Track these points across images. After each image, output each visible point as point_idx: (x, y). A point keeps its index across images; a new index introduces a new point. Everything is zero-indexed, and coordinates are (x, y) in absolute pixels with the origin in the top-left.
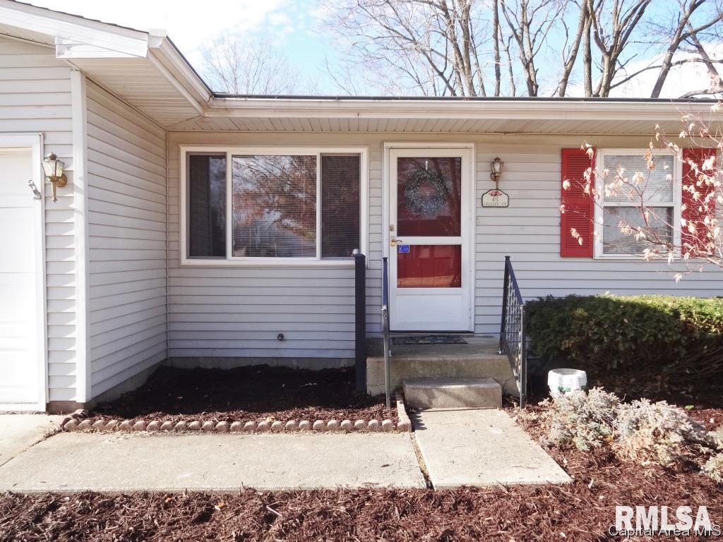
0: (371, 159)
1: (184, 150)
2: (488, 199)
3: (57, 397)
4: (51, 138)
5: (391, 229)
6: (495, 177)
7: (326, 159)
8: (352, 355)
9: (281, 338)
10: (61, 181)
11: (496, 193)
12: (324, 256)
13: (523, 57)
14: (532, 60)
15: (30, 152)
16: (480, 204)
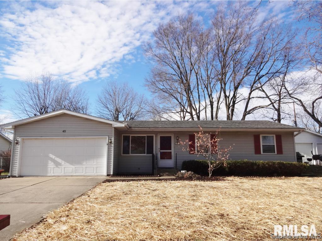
0: (155, 136)
1: (123, 135)
2: (176, 143)
3: (109, 174)
4: (109, 136)
5: (159, 149)
6: (178, 140)
7: (147, 136)
8: (151, 172)
9: (139, 169)
10: (111, 142)
11: (178, 142)
12: (147, 154)
13: (208, 94)
14: (211, 94)
15: (106, 138)
16: (175, 144)
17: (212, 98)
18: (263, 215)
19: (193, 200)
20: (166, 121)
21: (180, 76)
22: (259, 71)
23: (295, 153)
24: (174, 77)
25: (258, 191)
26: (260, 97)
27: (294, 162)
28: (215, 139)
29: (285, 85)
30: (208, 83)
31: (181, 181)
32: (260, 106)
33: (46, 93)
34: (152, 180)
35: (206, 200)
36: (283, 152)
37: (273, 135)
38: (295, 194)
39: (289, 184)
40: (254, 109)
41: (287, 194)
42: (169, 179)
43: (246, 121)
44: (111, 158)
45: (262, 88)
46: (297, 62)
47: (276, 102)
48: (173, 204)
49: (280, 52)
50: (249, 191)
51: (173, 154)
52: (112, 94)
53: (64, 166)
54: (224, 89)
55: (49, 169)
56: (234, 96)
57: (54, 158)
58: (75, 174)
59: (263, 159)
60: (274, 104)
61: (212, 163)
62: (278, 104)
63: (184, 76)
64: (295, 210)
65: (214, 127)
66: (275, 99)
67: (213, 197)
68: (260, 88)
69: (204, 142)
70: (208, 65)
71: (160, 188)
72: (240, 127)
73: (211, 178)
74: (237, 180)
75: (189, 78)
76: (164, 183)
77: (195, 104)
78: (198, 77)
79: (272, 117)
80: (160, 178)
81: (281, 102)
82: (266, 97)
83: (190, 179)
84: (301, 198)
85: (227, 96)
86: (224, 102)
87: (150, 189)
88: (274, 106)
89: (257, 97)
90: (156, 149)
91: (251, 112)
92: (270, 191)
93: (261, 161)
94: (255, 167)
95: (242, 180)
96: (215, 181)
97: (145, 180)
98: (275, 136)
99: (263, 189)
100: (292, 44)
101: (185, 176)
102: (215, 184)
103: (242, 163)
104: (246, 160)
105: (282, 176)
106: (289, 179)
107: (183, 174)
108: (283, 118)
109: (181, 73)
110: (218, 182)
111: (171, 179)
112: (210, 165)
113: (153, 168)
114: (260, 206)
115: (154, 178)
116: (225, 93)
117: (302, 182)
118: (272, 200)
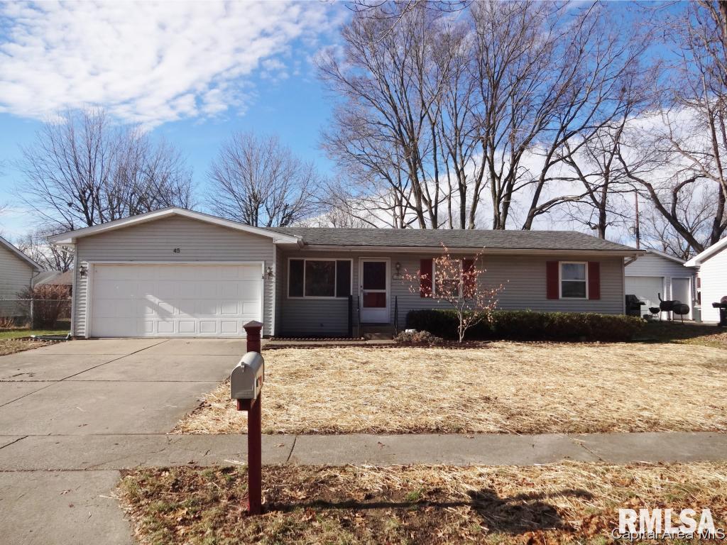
0: (354, 263)
1: (289, 259)
2: (395, 277)
3: (266, 334)
4: (267, 262)
5: (361, 287)
6: (398, 269)
7: (338, 261)
8: (347, 331)
9: (322, 325)
10: (270, 274)
11: (398, 274)
12: (338, 296)
13: (457, 168)
14: (462, 169)
15: (261, 265)
16: (392, 278)
17: (465, 178)
18: (552, 399)
19: (438, 378)
20: (373, 230)
21: (397, 128)
22: (565, 122)
23: (622, 298)
24: (384, 129)
25: (547, 365)
26: (566, 179)
27: (620, 316)
28: (472, 271)
29: (619, 151)
30: (456, 145)
31: (408, 348)
32: (563, 198)
33: (93, 157)
34: (355, 345)
35: (459, 379)
36: (601, 296)
37: (583, 263)
38: (609, 370)
39: (604, 355)
40: (551, 203)
41: (597, 370)
42: (384, 345)
43: (534, 232)
44: (271, 304)
45: (570, 158)
46: (647, 103)
47: (598, 190)
48: (405, 383)
49: (611, 81)
50: (532, 365)
51: (388, 296)
52: (243, 160)
53: (179, 319)
54: (490, 158)
55: (148, 325)
56: (512, 174)
57: (157, 302)
58: (199, 335)
59: (562, 308)
60: (594, 193)
61: (464, 317)
62: (601, 194)
63: (405, 129)
64: (603, 392)
65: (470, 245)
66: (596, 183)
67: (470, 374)
68: (567, 159)
69: (451, 276)
70: (457, 102)
71: (373, 359)
72: (522, 246)
73: (462, 343)
74: (511, 347)
75: (416, 135)
76: (376, 352)
77: (427, 190)
78: (436, 131)
79: (588, 220)
80: (367, 342)
81: (608, 190)
82: (578, 179)
83: (424, 344)
84: (618, 376)
85: (496, 175)
86: (490, 185)
87: (356, 361)
88: (593, 197)
89: (559, 179)
90: (356, 289)
91: (544, 210)
92: (569, 365)
93: (558, 313)
94: (546, 324)
95: (519, 347)
96: (472, 349)
97: (341, 346)
98: (587, 263)
99: (556, 362)
100: (640, 63)
101: (414, 339)
102: (471, 353)
103: (522, 315)
104: (528, 311)
105: (596, 341)
106: (607, 346)
107: (409, 335)
108: (609, 224)
109: (400, 121)
110: (476, 350)
111: (389, 344)
112: (461, 319)
113: (351, 323)
114: (548, 387)
115: (356, 343)
116: (492, 168)
117: (628, 351)
118: (568, 378)
